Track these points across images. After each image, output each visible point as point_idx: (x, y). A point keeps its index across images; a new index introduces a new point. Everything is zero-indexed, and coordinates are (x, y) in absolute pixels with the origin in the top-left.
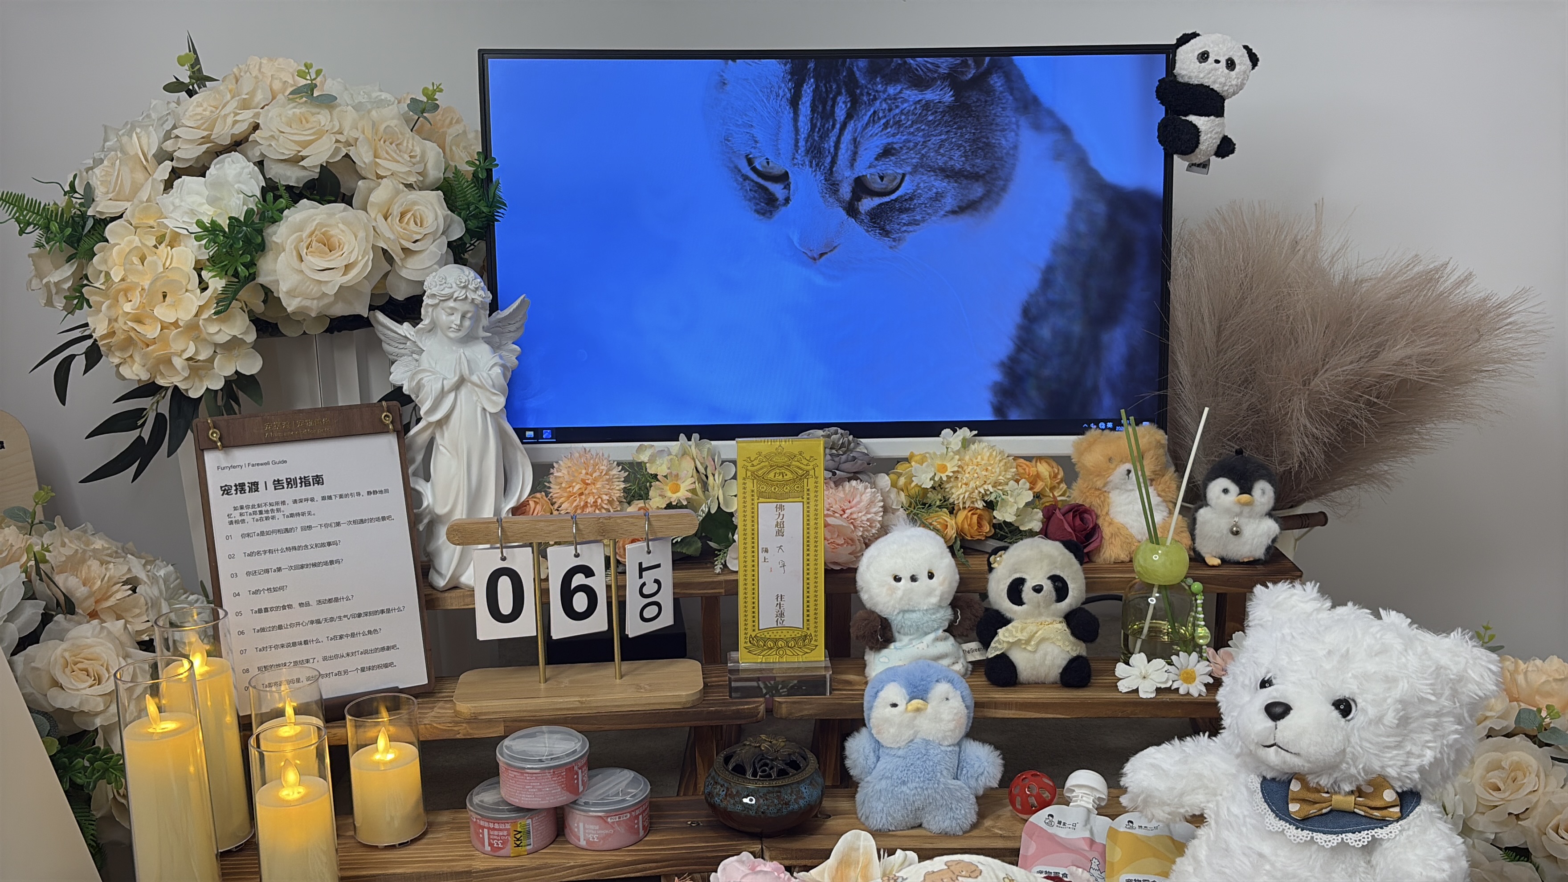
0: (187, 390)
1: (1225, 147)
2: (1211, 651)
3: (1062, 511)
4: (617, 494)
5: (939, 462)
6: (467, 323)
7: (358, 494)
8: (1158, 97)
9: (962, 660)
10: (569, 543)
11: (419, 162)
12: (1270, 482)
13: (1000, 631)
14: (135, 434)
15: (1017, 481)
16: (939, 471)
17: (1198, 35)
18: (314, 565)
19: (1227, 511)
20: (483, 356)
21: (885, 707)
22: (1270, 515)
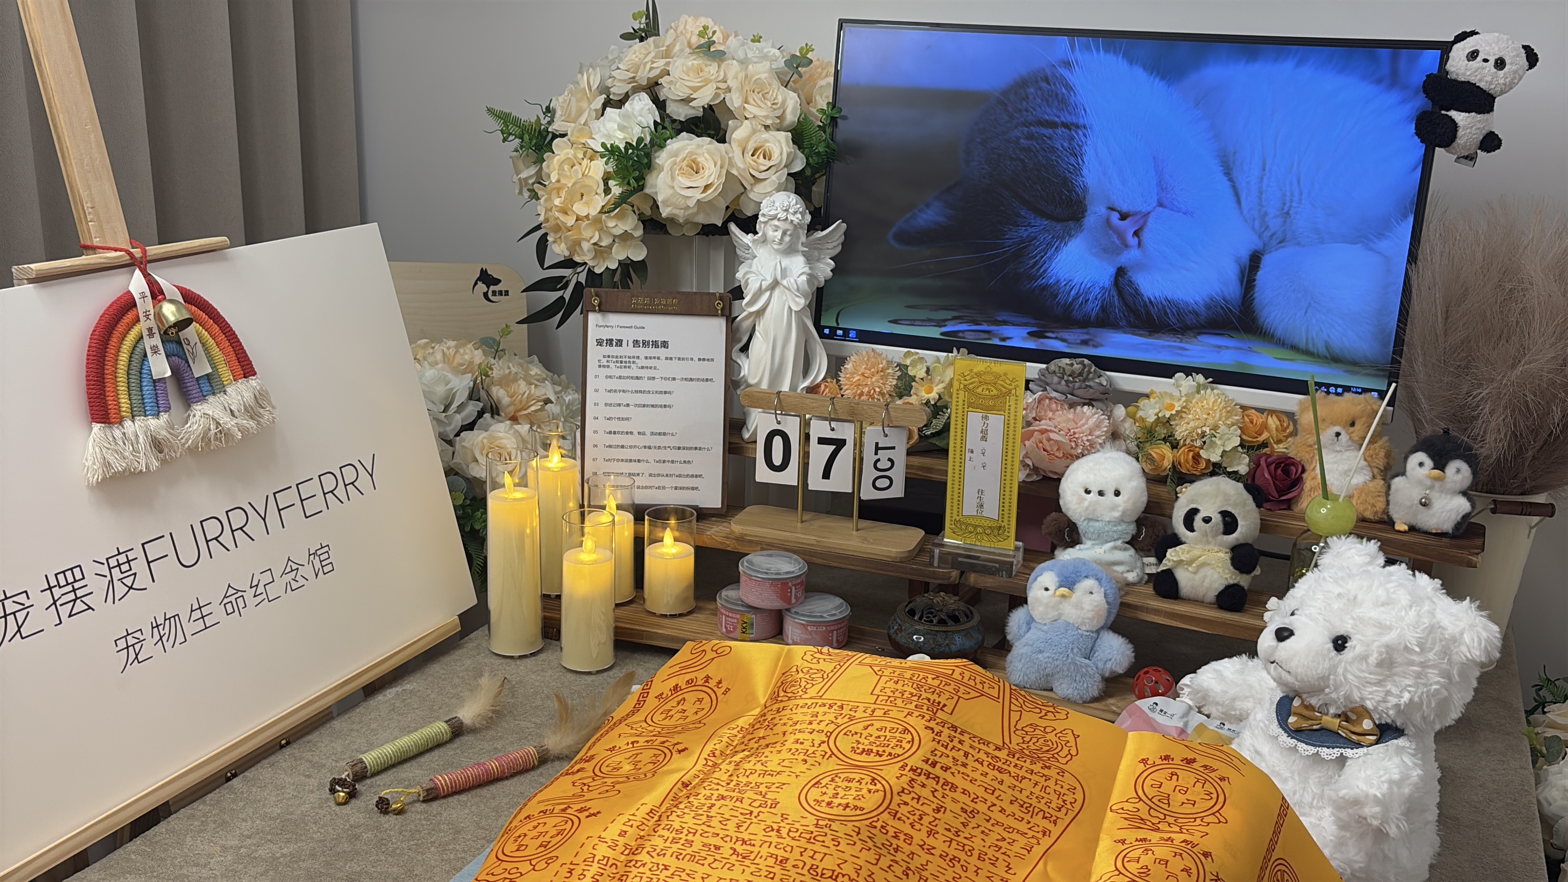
0: (594, 267)
1: (1491, 142)
3: (1269, 460)
4: (887, 388)
5: (1168, 401)
6: (787, 239)
7: (692, 359)
8: (1424, 90)
9: (1138, 570)
10: (825, 419)
11: (779, 108)
12: (1468, 463)
13: (1169, 551)
14: (559, 294)
16: (1167, 409)
17: (1476, 33)
18: (653, 406)
19: (1420, 483)
20: (797, 266)
21: (1040, 589)
22: (1464, 493)
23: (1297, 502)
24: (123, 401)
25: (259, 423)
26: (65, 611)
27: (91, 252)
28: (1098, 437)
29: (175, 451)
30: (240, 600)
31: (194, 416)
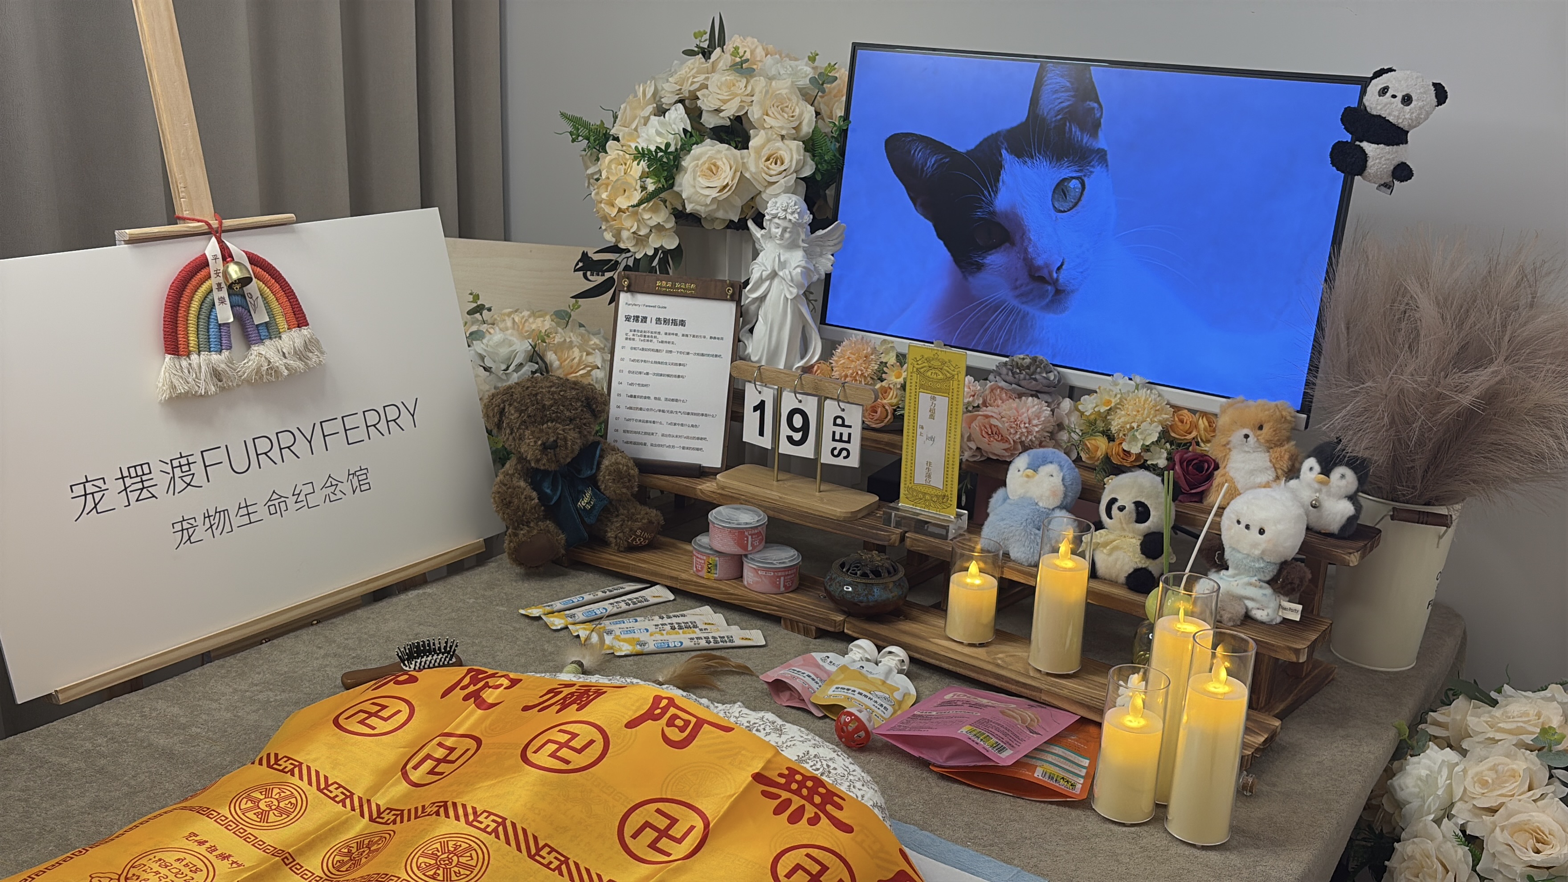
1: (1403, 172)
5: (1107, 397)
6: (788, 236)
8: (1343, 122)
11: (795, 120)
12: (1354, 470)
16: (1104, 404)
18: (669, 376)
19: (1309, 485)
20: (796, 259)
22: (1352, 498)
23: (1207, 496)
24: (192, 338)
25: (306, 364)
26: (133, 496)
27: (182, 221)
28: (1036, 426)
29: (231, 381)
30: (283, 505)
31: (251, 354)
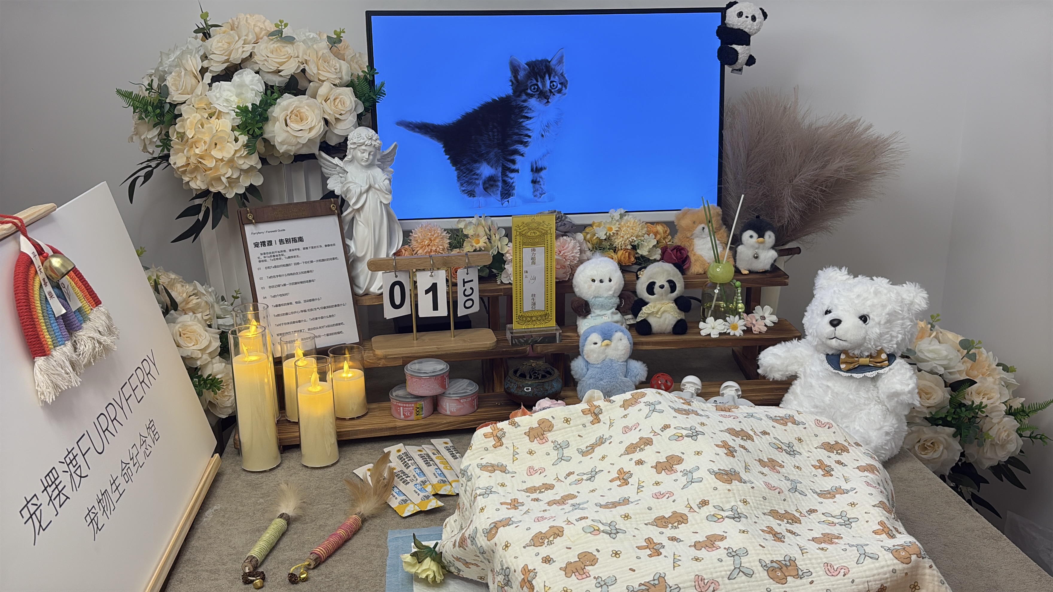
1: (751, 61)
2: (745, 315)
3: (671, 249)
4: (446, 245)
5: (608, 226)
6: (371, 157)
7: (320, 246)
8: (717, 35)
9: (624, 324)
10: (428, 270)
11: (339, 72)
12: (773, 232)
14: (196, 217)
15: (649, 235)
17: (737, 3)
18: (301, 282)
19: (752, 246)
20: (379, 174)
21: (591, 345)
22: (773, 248)
24: (47, 337)
31: (82, 339)
